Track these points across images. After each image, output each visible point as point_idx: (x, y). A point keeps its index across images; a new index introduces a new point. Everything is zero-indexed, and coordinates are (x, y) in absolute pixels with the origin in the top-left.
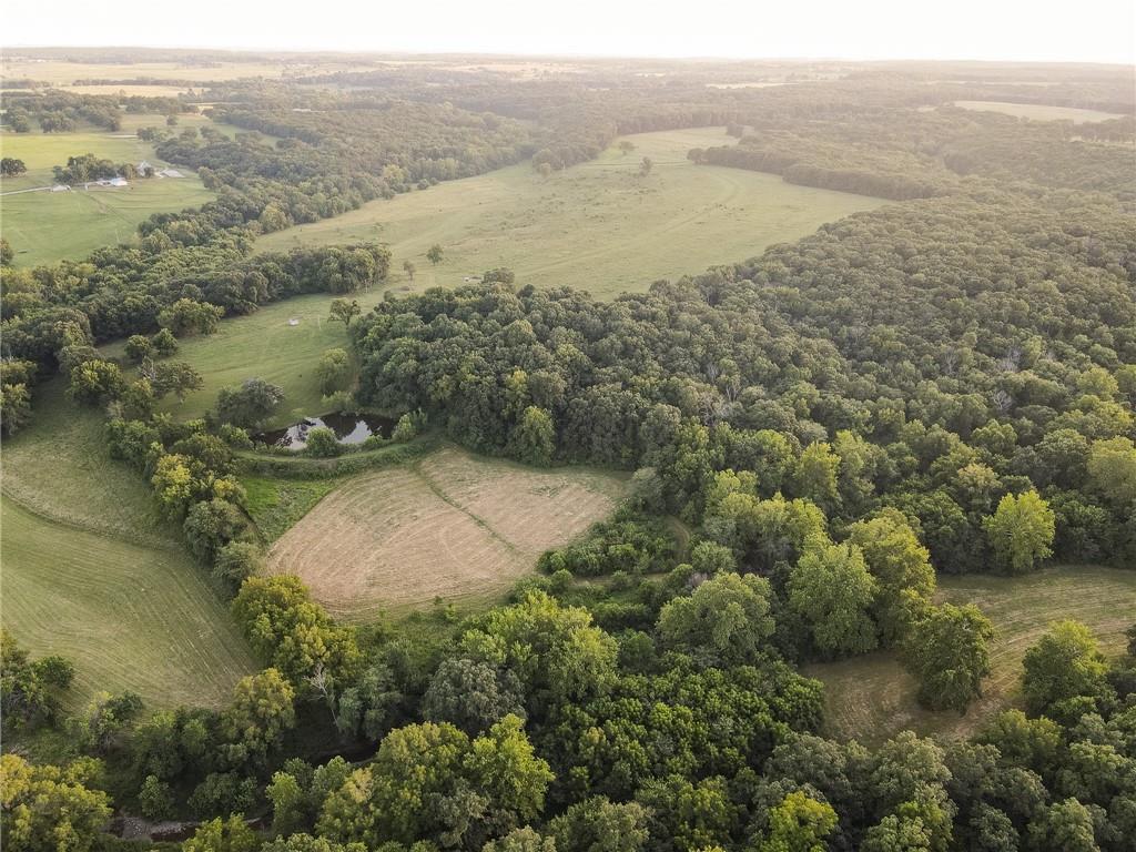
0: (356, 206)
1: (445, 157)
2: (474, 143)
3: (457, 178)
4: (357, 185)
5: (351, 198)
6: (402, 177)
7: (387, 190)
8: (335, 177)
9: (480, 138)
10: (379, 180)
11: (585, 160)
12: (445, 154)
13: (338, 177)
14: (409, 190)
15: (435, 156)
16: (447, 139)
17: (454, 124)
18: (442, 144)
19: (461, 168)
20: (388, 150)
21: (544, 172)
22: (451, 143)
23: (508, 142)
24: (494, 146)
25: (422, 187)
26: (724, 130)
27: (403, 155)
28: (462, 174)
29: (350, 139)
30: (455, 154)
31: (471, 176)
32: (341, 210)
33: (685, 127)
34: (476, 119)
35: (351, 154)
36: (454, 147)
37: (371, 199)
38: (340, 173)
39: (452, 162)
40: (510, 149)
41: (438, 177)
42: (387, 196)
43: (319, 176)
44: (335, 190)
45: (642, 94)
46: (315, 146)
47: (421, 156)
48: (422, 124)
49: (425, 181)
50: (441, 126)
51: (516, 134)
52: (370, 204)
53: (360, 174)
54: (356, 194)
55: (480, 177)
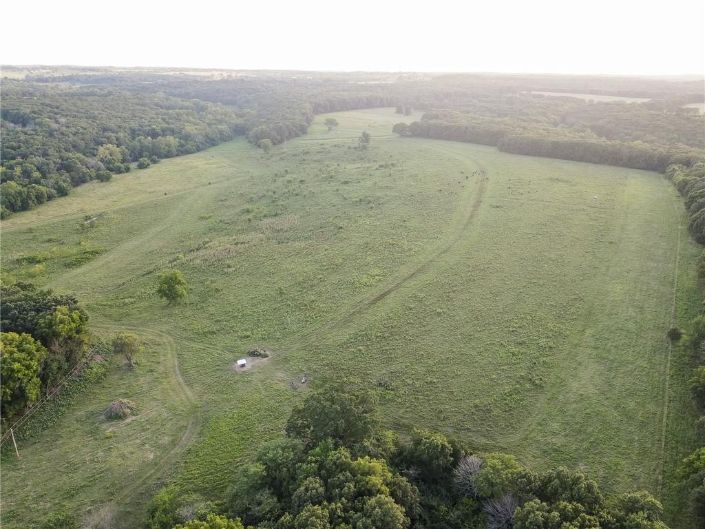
0: (62, 193)
1: (164, 135)
2: (189, 122)
3: (177, 155)
4: (66, 167)
5: (57, 183)
6: (120, 157)
7: (103, 172)
8: (38, 160)
9: (195, 118)
10: (92, 161)
11: (297, 135)
12: (164, 132)
13: (41, 159)
14: (128, 170)
15: (154, 135)
16: (164, 120)
17: (168, 108)
18: (159, 123)
19: (182, 146)
20: (105, 130)
21: (266, 148)
22: (168, 123)
23: (221, 122)
24: (209, 125)
25: (142, 167)
26: (394, 109)
27: (121, 135)
28: (183, 151)
29: (63, 120)
30: (173, 132)
31: (191, 153)
32: (40, 199)
33: (362, 108)
34: (187, 104)
35: (62, 134)
36: (172, 126)
37: (84, 181)
38: (45, 155)
39: (172, 140)
40: (223, 127)
41: (157, 155)
42: (103, 178)
43: (19, 159)
44: (37, 174)
45: (310, 87)
46: (24, 125)
47: (138, 135)
48: (140, 107)
49: (145, 160)
50: (157, 109)
51: (226, 114)
52: (79, 189)
53: (70, 155)
54: (64, 179)
55: (201, 154)
